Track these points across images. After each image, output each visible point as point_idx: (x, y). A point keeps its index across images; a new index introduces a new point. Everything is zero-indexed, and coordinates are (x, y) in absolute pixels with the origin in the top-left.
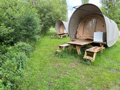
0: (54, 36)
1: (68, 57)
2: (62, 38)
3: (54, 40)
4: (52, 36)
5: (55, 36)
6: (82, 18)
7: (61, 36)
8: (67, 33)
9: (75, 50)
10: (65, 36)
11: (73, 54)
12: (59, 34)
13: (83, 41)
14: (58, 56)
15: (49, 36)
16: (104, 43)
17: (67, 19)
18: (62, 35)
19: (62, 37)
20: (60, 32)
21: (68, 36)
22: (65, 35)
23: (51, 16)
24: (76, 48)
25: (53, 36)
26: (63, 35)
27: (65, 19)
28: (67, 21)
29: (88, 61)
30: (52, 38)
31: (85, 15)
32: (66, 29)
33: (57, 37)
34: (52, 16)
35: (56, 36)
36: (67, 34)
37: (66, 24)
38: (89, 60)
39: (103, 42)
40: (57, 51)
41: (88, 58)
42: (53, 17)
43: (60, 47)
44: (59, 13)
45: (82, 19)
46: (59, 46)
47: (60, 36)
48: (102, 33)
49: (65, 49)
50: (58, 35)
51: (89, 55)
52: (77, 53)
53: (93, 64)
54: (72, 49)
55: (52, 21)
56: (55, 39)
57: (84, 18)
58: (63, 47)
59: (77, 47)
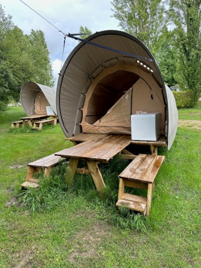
0: (18, 125)
1: (64, 203)
2: (43, 129)
3: (19, 136)
4: (12, 125)
5: (21, 123)
6: (94, 75)
7: (38, 125)
8: (53, 114)
9: (85, 175)
10: (50, 124)
11: (80, 191)
12: (34, 119)
13: (105, 142)
14: (29, 207)
15: (5, 125)
16: (159, 142)
17: (52, 80)
18: (41, 122)
19: (41, 126)
20: (34, 114)
21: (58, 121)
22: (48, 120)
23: (5, 73)
24: (87, 168)
25: (15, 124)
26: (44, 121)
27: (46, 80)
28: (51, 85)
29: (136, 217)
30: (11, 131)
31: (100, 68)
32: (50, 105)
33: (27, 126)
34: (10, 71)
35: (23, 125)
36: (54, 117)
37: (50, 92)
38: (136, 212)
39: (157, 140)
40: (25, 184)
41: (132, 206)
42: (11, 76)
43: (35, 168)
44: (27, 64)
45: (94, 78)
46: (32, 167)
47: (35, 125)
48: (154, 116)
49: (53, 174)
50: (30, 123)
51: (131, 188)
52: (92, 185)
53: (150, 223)
54: (77, 174)
55: (10, 84)
56: (22, 132)
57: (98, 75)
58: (46, 171)
59: (92, 168)
